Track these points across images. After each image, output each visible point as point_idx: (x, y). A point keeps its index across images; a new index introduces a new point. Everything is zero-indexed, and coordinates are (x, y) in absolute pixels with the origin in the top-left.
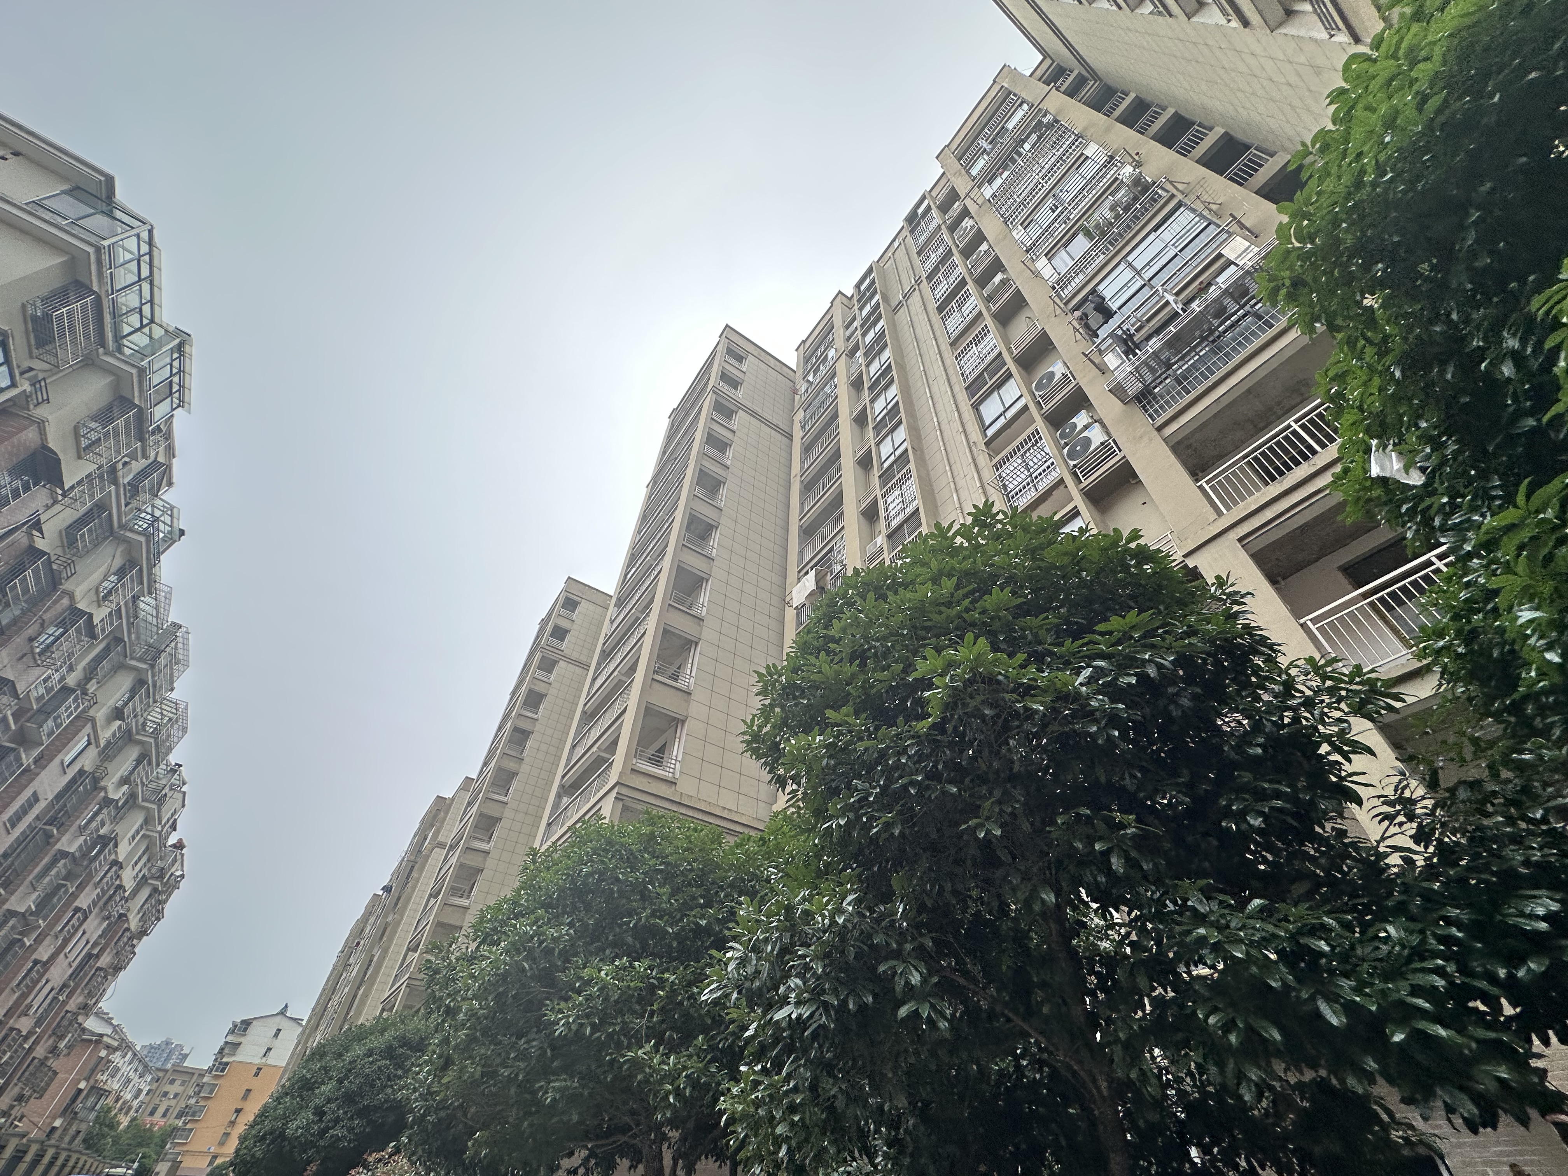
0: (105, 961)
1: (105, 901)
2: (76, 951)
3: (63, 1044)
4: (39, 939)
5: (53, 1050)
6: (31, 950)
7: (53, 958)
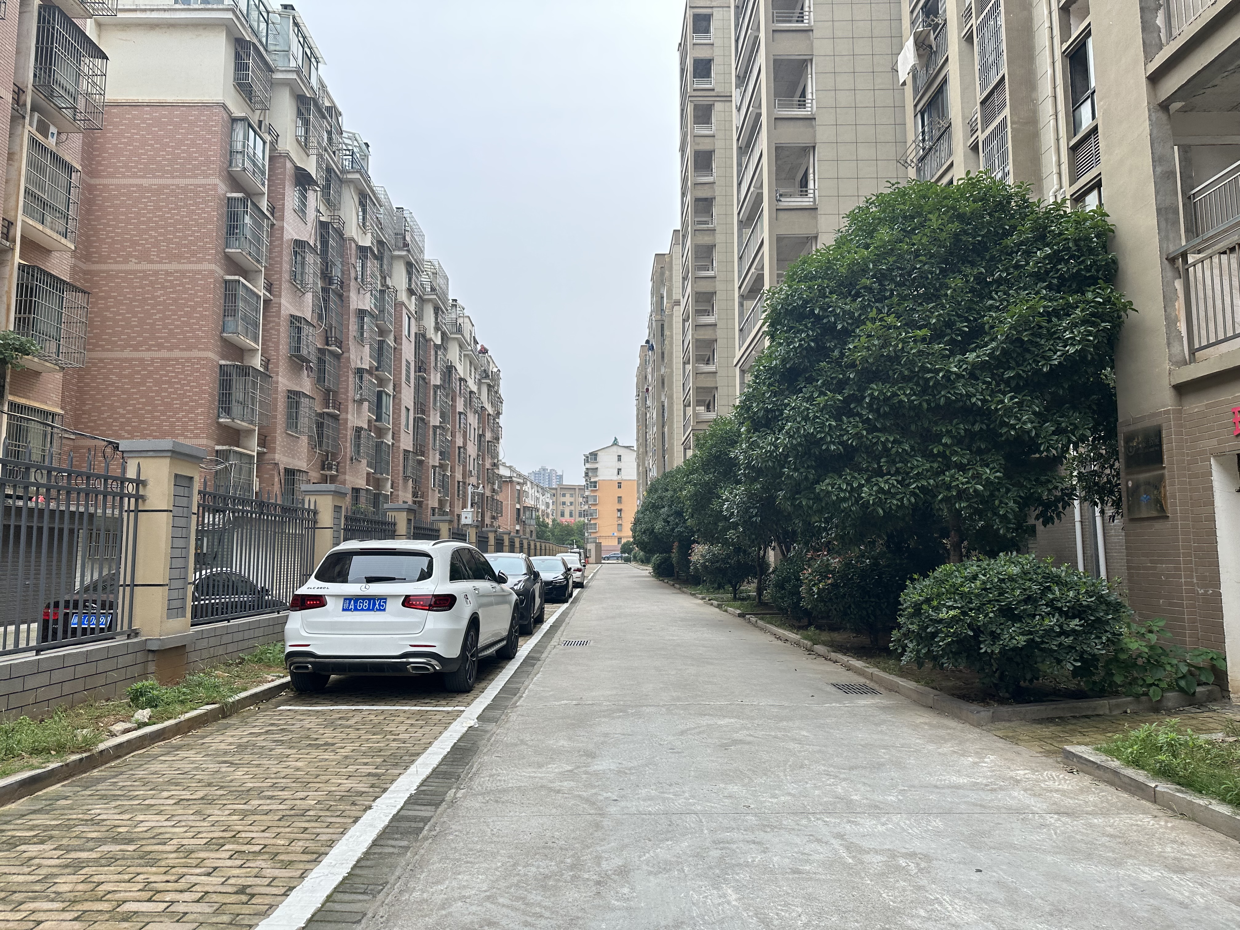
0: (488, 436)
1: (469, 402)
2: (472, 436)
3: (496, 487)
4: (453, 435)
5: (493, 490)
6: (453, 442)
7: (465, 444)
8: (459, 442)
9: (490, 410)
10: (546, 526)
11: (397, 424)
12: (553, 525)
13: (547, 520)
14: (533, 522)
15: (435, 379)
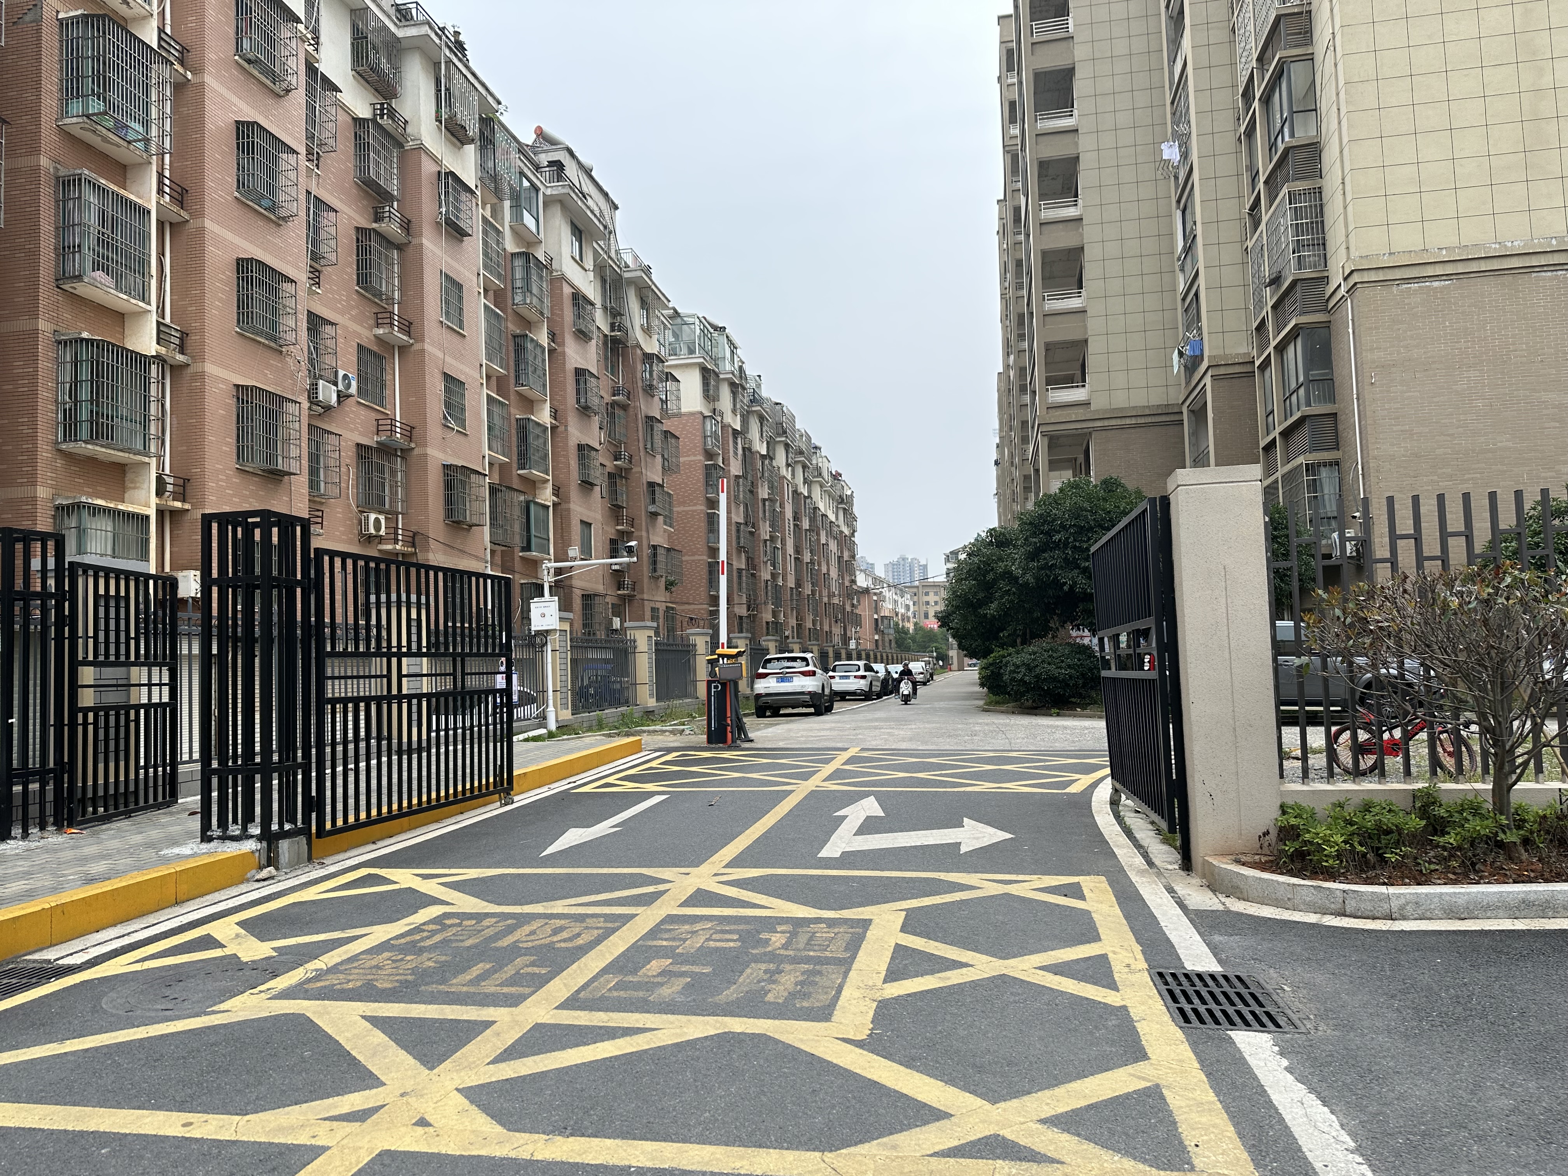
0: (846, 556)
1: (830, 532)
2: (834, 560)
3: (855, 602)
4: (819, 565)
5: (853, 605)
6: (819, 570)
7: (828, 570)
8: (824, 570)
9: (846, 531)
10: (905, 631)
11: (785, 569)
12: (915, 629)
13: (907, 625)
14: (892, 631)
15: (806, 524)
